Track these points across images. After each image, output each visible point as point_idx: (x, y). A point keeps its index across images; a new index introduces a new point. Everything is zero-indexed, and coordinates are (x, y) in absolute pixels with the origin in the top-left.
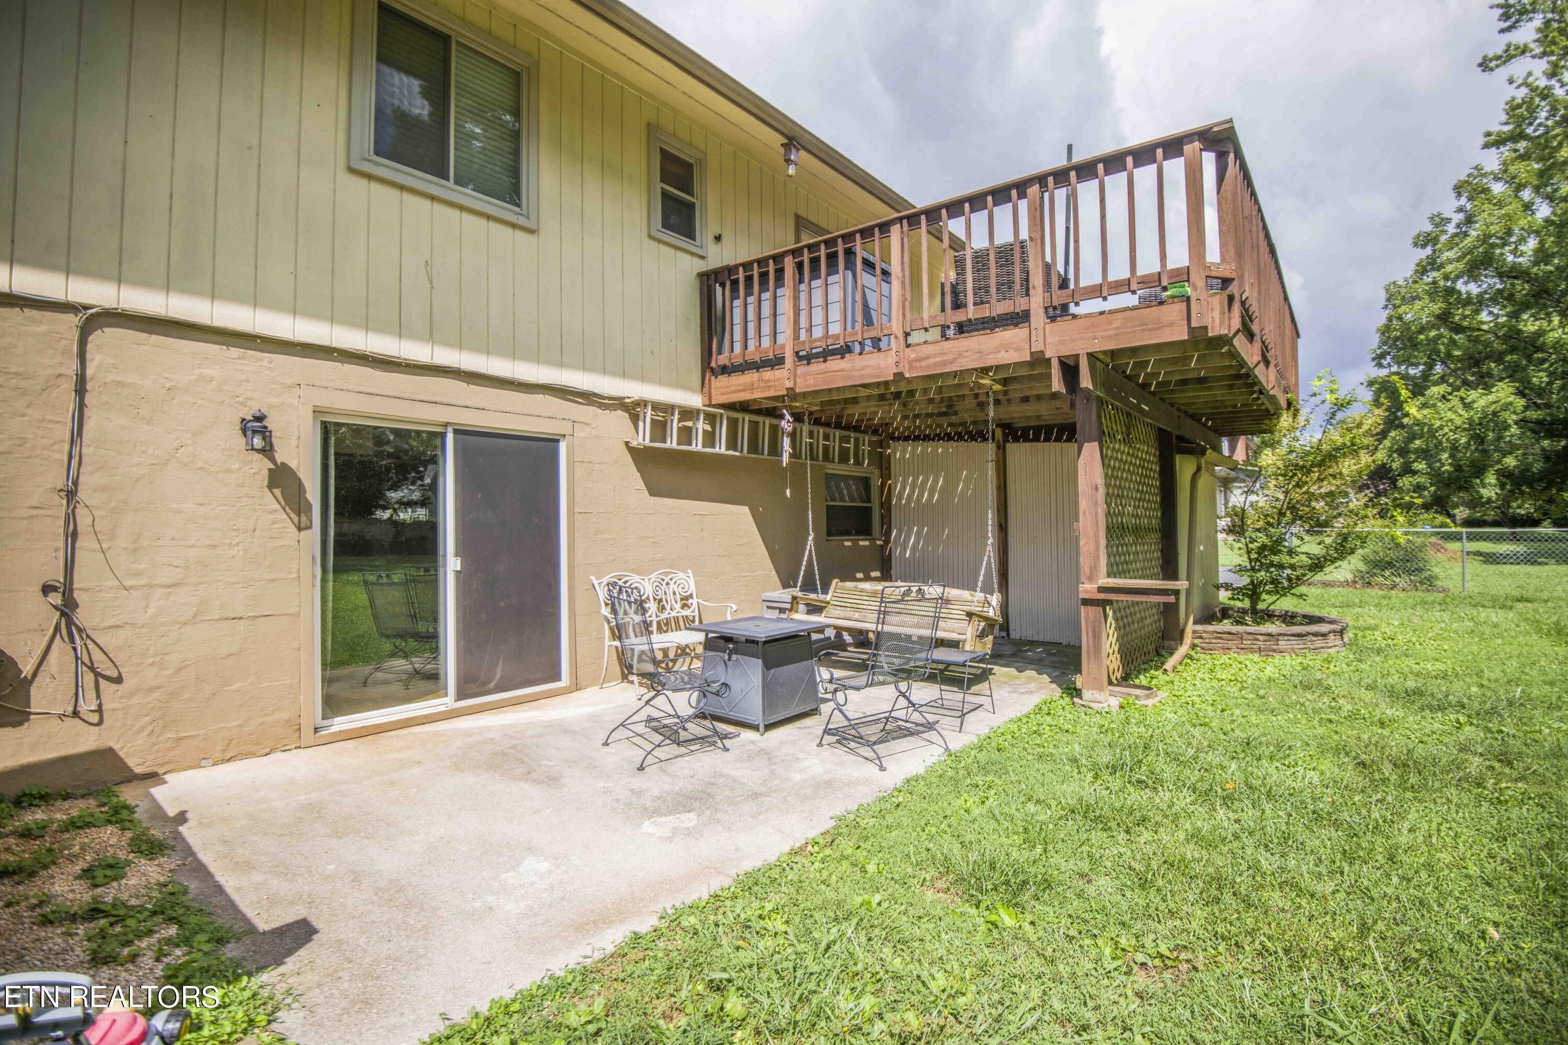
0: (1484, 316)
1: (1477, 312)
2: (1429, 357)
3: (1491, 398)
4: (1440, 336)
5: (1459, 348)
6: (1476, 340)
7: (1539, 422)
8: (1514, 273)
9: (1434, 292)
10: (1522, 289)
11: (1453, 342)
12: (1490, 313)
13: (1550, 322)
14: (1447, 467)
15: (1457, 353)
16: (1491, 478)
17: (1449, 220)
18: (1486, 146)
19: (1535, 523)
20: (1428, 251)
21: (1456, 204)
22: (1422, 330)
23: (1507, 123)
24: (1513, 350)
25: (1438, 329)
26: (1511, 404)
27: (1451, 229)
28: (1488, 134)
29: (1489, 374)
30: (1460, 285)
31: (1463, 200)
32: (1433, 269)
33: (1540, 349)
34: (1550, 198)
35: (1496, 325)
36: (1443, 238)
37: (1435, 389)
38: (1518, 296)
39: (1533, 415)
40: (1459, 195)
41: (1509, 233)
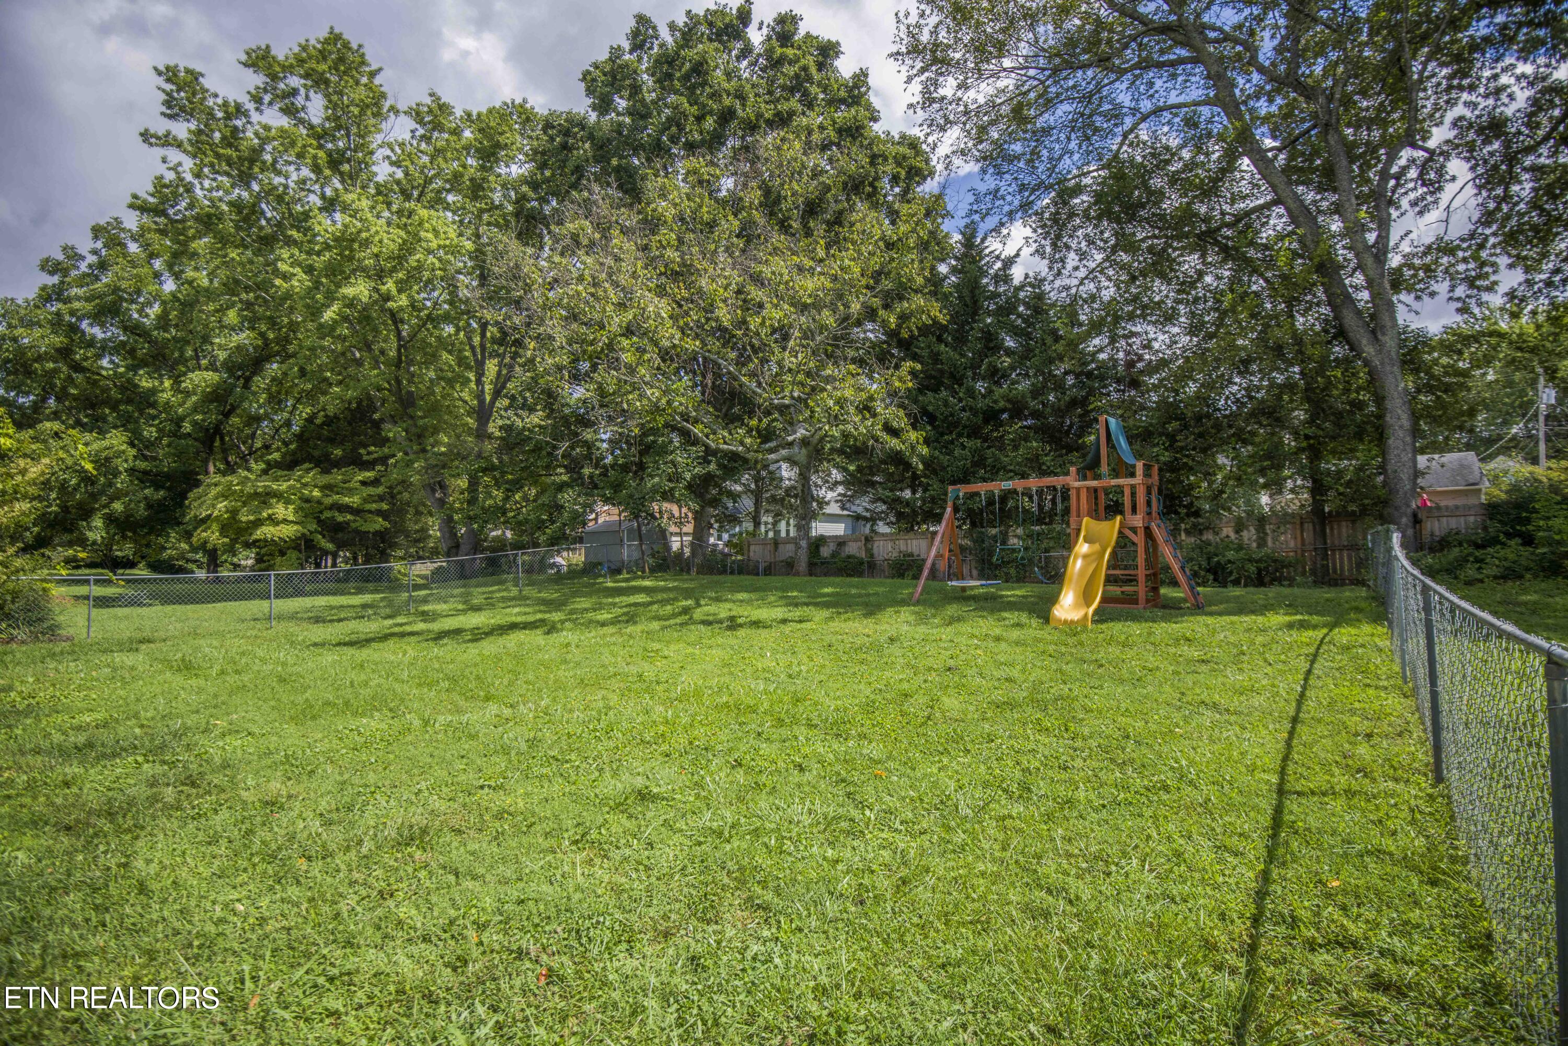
0: (105, 362)
1: (99, 356)
2: (44, 389)
3: (105, 443)
4: (56, 371)
5: (76, 387)
6: (95, 383)
7: (146, 472)
8: (134, 329)
9: (57, 322)
10: (144, 349)
11: (70, 379)
12: (112, 362)
13: (162, 383)
14: (54, 508)
15: (73, 391)
16: (98, 522)
17: (83, 258)
18: (132, 206)
19: (132, 565)
20: (55, 279)
21: (91, 245)
22: (39, 358)
23: (152, 195)
24: (129, 401)
25: (55, 362)
26: (124, 452)
27: (83, 267)
28: (135, 197)
29: (104, 419)
30: (85, 325)
31: (99, 245)
32: (57, 300)
33: (153, 405)
34: (177, 276)
35: (115, 373)
36: (74, 273)
37: (48, 425)
38: (139, 353)
39: (142, 465)
40: (96, 238)
41: (138, 292)
